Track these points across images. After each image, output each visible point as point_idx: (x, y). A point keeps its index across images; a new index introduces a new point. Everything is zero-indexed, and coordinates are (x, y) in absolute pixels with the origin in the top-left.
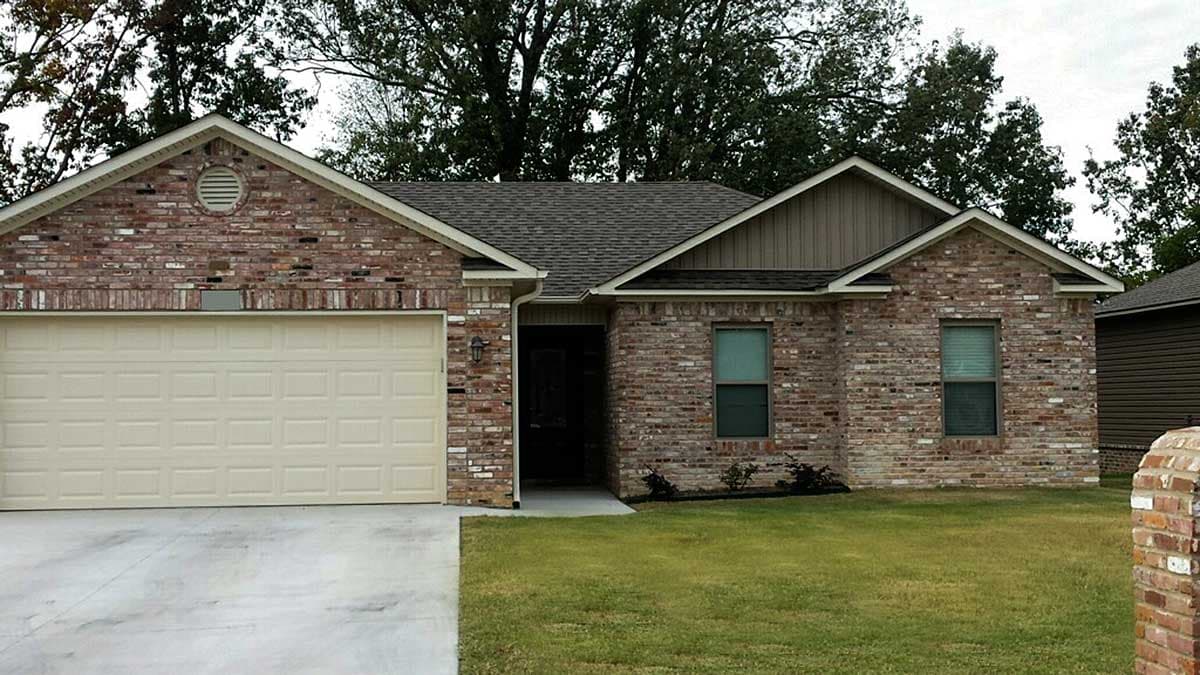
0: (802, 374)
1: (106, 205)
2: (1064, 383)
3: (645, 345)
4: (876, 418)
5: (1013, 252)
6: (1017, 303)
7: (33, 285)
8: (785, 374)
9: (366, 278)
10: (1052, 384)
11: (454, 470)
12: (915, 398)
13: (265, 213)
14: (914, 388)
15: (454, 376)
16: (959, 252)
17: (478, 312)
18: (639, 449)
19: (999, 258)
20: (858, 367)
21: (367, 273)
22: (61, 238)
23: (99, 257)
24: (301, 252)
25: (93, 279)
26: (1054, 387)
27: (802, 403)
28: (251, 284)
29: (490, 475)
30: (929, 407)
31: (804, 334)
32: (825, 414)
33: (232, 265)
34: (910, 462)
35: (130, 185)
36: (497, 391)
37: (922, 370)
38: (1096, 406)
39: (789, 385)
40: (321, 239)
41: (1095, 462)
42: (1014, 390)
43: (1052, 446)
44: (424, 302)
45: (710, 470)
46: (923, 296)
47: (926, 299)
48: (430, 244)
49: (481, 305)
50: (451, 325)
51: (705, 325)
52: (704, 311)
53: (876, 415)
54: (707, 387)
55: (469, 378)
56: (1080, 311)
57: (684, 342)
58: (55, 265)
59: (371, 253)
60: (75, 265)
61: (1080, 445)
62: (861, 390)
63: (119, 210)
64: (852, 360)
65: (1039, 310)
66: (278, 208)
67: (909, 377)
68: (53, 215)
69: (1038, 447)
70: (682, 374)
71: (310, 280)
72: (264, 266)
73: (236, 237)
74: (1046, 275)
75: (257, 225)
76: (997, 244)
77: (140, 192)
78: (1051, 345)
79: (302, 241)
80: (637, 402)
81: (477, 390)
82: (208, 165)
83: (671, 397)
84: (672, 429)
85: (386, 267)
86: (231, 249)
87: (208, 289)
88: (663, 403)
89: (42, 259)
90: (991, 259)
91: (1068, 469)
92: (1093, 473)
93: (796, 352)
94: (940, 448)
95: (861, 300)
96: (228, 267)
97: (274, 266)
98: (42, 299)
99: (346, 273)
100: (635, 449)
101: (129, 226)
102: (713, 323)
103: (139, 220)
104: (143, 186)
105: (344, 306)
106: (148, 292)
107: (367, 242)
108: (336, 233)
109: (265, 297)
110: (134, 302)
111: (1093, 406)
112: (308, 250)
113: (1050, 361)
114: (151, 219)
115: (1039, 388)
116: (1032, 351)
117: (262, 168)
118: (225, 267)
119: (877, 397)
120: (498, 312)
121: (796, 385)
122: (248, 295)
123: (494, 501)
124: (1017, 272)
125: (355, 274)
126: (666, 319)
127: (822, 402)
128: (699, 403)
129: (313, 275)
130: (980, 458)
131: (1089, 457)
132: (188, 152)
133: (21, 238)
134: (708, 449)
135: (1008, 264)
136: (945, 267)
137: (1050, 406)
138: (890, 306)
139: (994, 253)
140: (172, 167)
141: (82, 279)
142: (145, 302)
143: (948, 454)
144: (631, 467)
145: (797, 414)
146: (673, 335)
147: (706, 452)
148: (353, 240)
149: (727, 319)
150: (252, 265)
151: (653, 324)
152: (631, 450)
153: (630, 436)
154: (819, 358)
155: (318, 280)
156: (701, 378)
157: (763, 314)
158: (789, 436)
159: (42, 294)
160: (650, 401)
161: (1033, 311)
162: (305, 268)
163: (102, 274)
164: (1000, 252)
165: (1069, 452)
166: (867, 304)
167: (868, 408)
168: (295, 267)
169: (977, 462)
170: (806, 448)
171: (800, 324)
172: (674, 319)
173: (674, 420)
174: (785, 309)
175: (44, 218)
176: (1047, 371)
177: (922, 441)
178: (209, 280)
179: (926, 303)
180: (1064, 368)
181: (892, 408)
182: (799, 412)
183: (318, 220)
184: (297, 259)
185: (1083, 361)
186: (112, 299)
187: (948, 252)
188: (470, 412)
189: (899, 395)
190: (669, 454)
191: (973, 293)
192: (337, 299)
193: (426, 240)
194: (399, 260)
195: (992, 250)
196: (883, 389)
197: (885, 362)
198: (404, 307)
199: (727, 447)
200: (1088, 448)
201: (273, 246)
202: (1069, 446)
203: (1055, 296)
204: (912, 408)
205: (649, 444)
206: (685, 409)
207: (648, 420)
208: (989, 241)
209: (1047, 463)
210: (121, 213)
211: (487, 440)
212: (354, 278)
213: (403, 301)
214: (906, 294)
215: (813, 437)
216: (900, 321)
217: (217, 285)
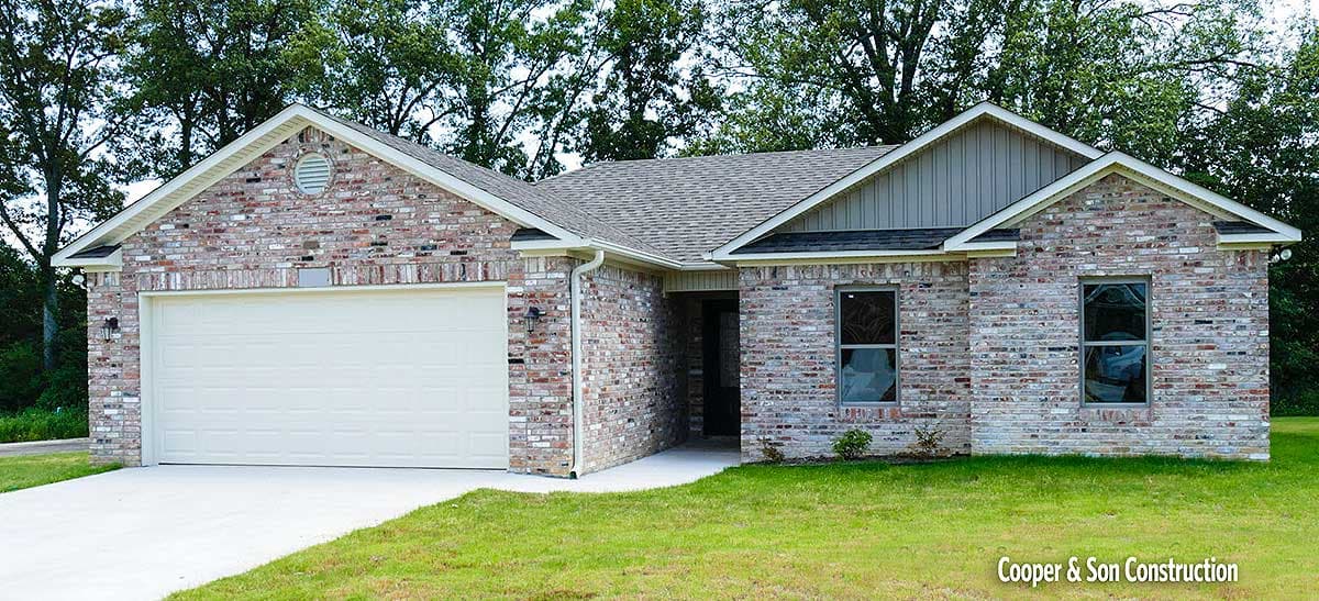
0: (931, 338)
1: (224, 194)
2: (1228, 347)
3: (767, 310)
4: (1003, 386)
5: (1168, 199)
6: (1172, 257)
7: (172, 268)
8: (913, 339)
9: (434, 252)
10: (1212, 348)
11: (514, 439)
12: (1048, 363)
13: (348, 195)
14: (1047, 353)
15: (513, 346)
16: (1103, 202)
17: (535, 282)
18: (759, 415)
19: (1149, 207)
20: (984, 331)
21: (435, 247)
22: (191, 226)
23: (219, 242)
24: (377, 230)
25: (214, 262)
26: (1216, 350)
27: (932, 369)
28: (337, 261)
29: (548, 444)
30: (1065, 374)
31: (934, 296)
32: (956, 380)
33: (321, 245)
34: (1041, 433)
35: (242, 175)
36: (552, 361)
37: (1057, 334)
38: (1267, 373)
39: (917, 350)
40: (394, 217)
41: (1264, 436)
42: (1167, 355)
43: (1211, 417)
44: (485, 273)
45: (832, 437)
46: (1059, 252)
47: (1063, 256)
48: (489, 216)
49: (536, 276)
50: (512, 296)
51: (827, 288)
52: (826, 274)
53: (1002, 382)
54: (829, 353)
55: (528, 348)
56: (1250, 264)
57: (806, 306)
58: (186, 250)
59: (437, 228)
60: (201, 249)
61: (1246, 417)
62: (986, 356)
63: (233, 198)
64: (978, 324)
65: (1198, 264)
66: (359, 188)
67: (1041, 341)
68: (185, 205)
69: (1194, 419)
70: (804, 339)
71: (385, 256)
72: (348, 245)
73: (325, 218)
74: (1208, 224)
75: (341, 206)
76: (1148, 192)
77: (249, 181)
78: (1213, 303)
79: (378, 219)
80: (758, 368)
81: (535, 360)
82: (301, 152)
83: (792, 363)
84: (793, 395)
85: (451, 241)
86: (320, 229)
87: (303, 266)
88: (784, 368)
89: (177, 245)
90: (1141, 208)
91: (1230, 444)
92: (1262, 450)
93: (925, 315)
94: (1076, 418)
95: (988, 259)
96: (318, 246)
97: (355, 243)
98: (178, 281)
99: (416, 248)
100: (756, 415)
101: (242, 212)
102: (836, 286)
103: (249, 206)
104: (252, 175)
105: (416, 279)
106: (256, 272)
107: (434, 217)
108: (408, 210)
109: (349, 273)
110: (246, 281)
111: (1263, 373)
112: (384, 228)
113: (1211, 322)
114: (258, 205)
115: (1196, 353)
116: (1189, 310)
117: (345, 152)
118: (315, 246)
119: (1004, 362)
120: (553, 282)
121: (924, 350)
122: (336, 271)
123: (552, 471)
124: (1172, 222)
125: (424, 248)
126: (788, 283)
127: (953, 368)
128: (820, 369)
129: (388, 250)
130: (1124, 431)
131: (1257, 431)
132: (286, 142)
133: (162, 228)
134: (831, 415)
135: (1160, 213)
136: (1086, 219)
137: (1210, 373)
138: (1021, 263)
139: (1144, 201)
140: (273, 156)
141: (207, 261)
142: (255, 281)
143: (1087, 425)
144: (752, 433)
145: (925, 381)
146: (794, 299)
147: (829, 419)
148: (422, 215)
149: (851, 282)
150: (338, 243)
151: (774, 289)
152: (752, 415)
153: (751, 402)
154: (950, 321)
155: (392, 256)
156: (823, 342)
157: (889, 276)
158: (917, 404)
159: (178, 275)
160: (771, 366)
161: (1191, 265)
162: (380, 245)
163: (222, 256)
164: (1151, 200)
165: (1233, 425)
166: (993, 262)
167: (994, 375)
168: (373, 244)
169: (1120, 434)
170: (935, 416)
171: (929, 285)
172: (796, 283)
173: (795, 386)
174: (913, 269)
175: (177, 209)
176: (1206, 333)
177: (1055, 411)
178: (304, 259)
179: (1063, 260)
180: (1228, 330)
181: (1021, 375)
182: (927, 378)
183: (393, 198)
184: (374, 236)
185: (1253, 321)
186: (230, 279)
187: (1089, 203)
188: (528, 381)
189: (1030, 361)
190: (790, 421)
191: (1118, 247)
192: (409, 273)
193: (487, 213)
194: (463, 233)
195: (1142, 198)
196: (1012, 355)
197: (1014, 325)
198: (468, 279)
199: (850, 414)
200: (1256, 420)
201: (354, 225)
202: (1233, 418)
203: (1218, 248)
204: (1045, 375)
205: (770, 410)
206: (807, 375)
207: (769, 386)
208: (1138, 188)
209: (1205, 437)
210: (236, 201)
211: (544, 410)
212: (423, 252)
213: (467, 273)
214: (1039, 250)
215: (943, 404)
216: (1032, 280)
217: (310, 264)
